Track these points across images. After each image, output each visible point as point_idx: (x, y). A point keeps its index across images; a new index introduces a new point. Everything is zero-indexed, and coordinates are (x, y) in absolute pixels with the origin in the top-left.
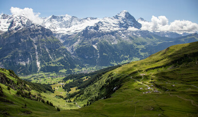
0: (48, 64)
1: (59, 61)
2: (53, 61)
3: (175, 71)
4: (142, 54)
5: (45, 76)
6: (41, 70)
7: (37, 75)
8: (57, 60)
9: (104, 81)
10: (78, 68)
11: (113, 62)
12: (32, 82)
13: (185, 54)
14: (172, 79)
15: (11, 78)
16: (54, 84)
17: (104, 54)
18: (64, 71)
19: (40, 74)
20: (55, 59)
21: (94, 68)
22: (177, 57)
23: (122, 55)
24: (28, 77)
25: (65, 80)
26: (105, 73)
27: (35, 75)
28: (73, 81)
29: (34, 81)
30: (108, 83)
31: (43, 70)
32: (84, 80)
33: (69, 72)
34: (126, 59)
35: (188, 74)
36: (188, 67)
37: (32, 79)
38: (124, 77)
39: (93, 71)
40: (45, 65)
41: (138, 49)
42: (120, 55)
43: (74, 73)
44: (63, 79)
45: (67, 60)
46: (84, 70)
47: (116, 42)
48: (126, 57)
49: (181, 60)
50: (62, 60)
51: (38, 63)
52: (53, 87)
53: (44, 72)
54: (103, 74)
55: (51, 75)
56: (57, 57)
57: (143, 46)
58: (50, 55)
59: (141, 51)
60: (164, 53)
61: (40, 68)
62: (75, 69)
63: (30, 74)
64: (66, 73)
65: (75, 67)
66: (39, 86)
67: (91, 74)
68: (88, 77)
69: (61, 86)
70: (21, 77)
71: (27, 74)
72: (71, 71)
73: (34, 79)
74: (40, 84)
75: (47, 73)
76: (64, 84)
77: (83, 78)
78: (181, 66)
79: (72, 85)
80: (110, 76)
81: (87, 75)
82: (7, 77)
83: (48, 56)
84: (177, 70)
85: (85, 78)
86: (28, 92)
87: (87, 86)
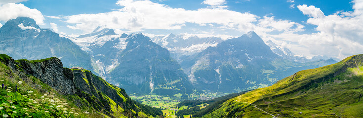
0: (162, 86)
1: (174, 84)
2: (168, 83)
3: (302, 97)
4: (270, 80)
5: (157, 99)
6: (154, 92)
7: (149, 96)
8: (172, 82)
9: (224, 110)
10: (196, 93)
11: (237, 88)
12: (143, 104)
13: (311, 80)
14: (300, 106)
15: (122, 96)
16: (166, 109)
17: (227, 79)
18: (179, 95)
19: (152, 96)
20: (170, 82)
21: (214, 95)
22: (304, 83)
23: (248, 81)
24: (140, 98)
25: (179, 105)
26: (226, 100)
27: (147, 96)
28: (188, 108)
29: (145, 103)
30: (228, 113)
31: (156, 92)
32: (201, 108)
33: (184, 97)
34: (252, 85)
35: (315, 100)
36: (315, 92)
37: (144, 100)
38: (247, 105)
39: (213, 98)
40: (158, 87)
41: (266, 74)
42: (246, 81)
43: (191, 99)
44: (177, 105)
45: (182, 84)
46: (202, 97)
47: (241, 66)
48: (252, 83)
49: (308, 86)
50: (178, 83)
51: (152, 85)
52: (164, 112)
53: (157, 94)
54: (224, 101)
55: (164, 99)
56: (173, 80)
57: (271, 72)
58: (164, 77)
59: (270, 77)
60: (292, 79)
61: (153, 89)
62: (192, 95)
63: (142, 95)
64: (181, 99)
65: (192, 92)
66: (148, 108)
67: (210, 101)
68: (205, 105)
69: (174, 112)
70: (132, 97)
71: (139, 95)
72: (187, 96)
73: (146, 101)
74: (150, 107)
75: (160, 96)
76: (177, 109)
77: (200, 106)
78: (308, 91)
79: (187, 113)
80: (231, 104)
81: (205, 102)
82: (118, 94)
83: (163, 78)
84: (304, 96)
85: (202, 105)
86: (135, 113)
87: (204, 114)
